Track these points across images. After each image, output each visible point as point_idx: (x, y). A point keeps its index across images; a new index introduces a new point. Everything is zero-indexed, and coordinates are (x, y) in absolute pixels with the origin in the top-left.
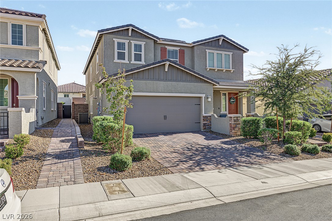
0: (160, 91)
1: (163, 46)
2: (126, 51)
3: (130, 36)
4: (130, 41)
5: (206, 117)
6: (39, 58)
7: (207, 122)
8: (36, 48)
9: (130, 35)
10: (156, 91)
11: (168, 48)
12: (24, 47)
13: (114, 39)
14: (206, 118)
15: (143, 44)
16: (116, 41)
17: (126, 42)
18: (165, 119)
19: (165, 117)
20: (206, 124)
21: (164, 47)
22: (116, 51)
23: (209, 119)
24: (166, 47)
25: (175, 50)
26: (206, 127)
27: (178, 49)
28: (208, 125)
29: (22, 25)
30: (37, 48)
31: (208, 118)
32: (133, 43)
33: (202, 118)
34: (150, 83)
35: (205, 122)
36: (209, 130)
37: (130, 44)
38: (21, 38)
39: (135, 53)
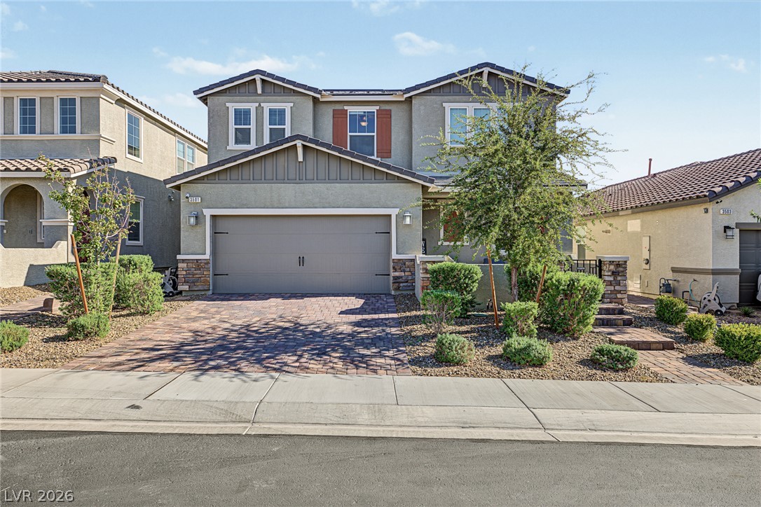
0: (287, 205)
1: (338, 107)
2: (253, 127)
3: (260, 95)
4: (260, 105)
5: (403, 262)
6: (99, 154)
7: (403, 274)
8: (94, 136)
9: (259, 91)
10: (276, 206)
11: (351, 110)
12: (77, 136)
13: (228, 104)
14: (400, 265)
15: (287, 107)
16: (232, 107)
17: (252, 107)
18: (301, 264)
19: (301, 261)
20: (401, 277)
21: (341, 108)
22: (232, 127)
23: (408, 267)
24: (346, 108)
25: (368, 112)
26: (401, 285)
27: (374, 109)
28: (407, 282)
29: (75, 99)
30: (97, 136)
31: (405, 264)
32: (267, 107)
33: (392, 264)
34: (263, 189)
35: (397, 274)
36: (408, 292)
37: (259, 110)
38: (73, 121)
39: (270, 129)
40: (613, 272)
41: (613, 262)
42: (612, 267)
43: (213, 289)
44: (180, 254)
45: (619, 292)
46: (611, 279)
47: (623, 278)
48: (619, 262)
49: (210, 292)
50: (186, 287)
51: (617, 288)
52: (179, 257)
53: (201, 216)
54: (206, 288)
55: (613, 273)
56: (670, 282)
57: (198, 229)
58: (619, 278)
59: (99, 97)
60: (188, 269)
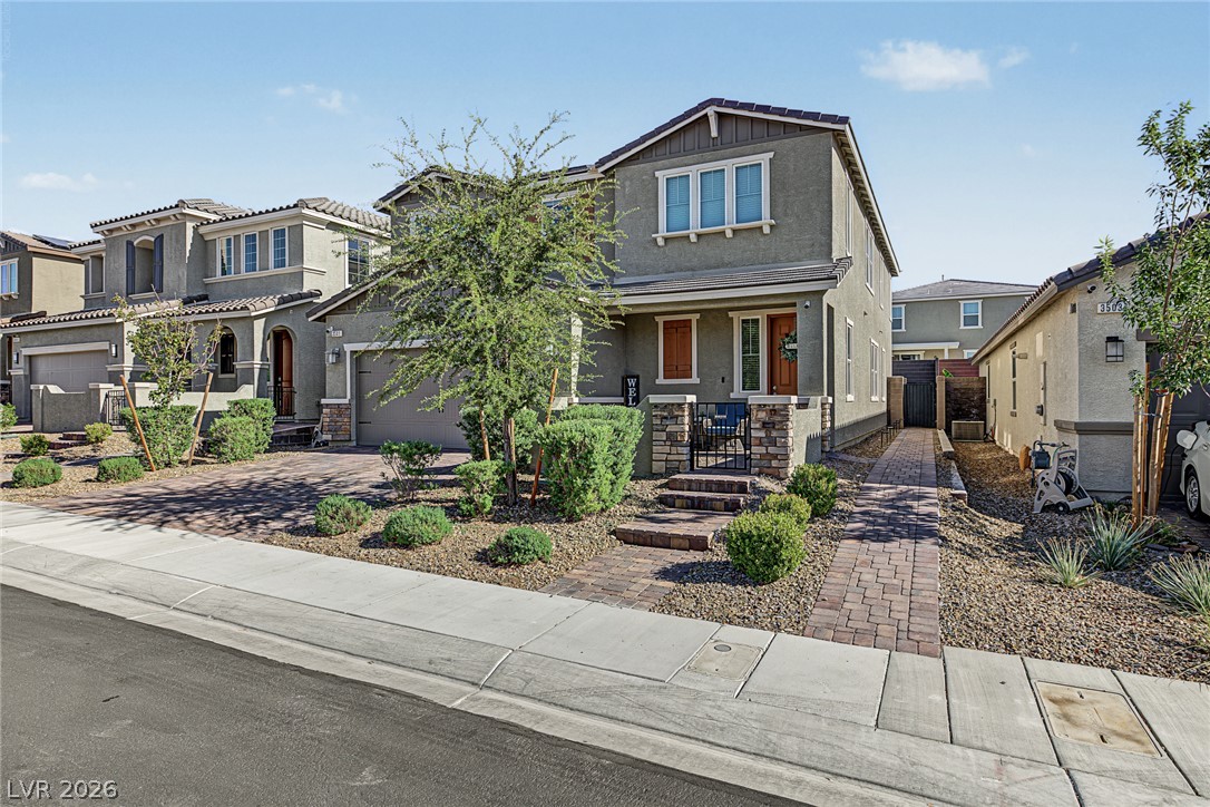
40: (764, 423)
41: (765, 405)
42: (762, 415)
43: (357, 440)
44: (325, 397)
45: (775, 457)
46: (762, 434)
47: (782, 433)
48: (774, 405)
49: (354, 444)
50: (329, 437)
51: (772, 450)
52: (323, 401)
53: (342, 353)
54: (347, 437)
55: (765, 425)
56: (1047, 448)
57: (340, 367)
58: (774, 434)
59: (302, 225)
60: (332, 414)
